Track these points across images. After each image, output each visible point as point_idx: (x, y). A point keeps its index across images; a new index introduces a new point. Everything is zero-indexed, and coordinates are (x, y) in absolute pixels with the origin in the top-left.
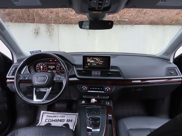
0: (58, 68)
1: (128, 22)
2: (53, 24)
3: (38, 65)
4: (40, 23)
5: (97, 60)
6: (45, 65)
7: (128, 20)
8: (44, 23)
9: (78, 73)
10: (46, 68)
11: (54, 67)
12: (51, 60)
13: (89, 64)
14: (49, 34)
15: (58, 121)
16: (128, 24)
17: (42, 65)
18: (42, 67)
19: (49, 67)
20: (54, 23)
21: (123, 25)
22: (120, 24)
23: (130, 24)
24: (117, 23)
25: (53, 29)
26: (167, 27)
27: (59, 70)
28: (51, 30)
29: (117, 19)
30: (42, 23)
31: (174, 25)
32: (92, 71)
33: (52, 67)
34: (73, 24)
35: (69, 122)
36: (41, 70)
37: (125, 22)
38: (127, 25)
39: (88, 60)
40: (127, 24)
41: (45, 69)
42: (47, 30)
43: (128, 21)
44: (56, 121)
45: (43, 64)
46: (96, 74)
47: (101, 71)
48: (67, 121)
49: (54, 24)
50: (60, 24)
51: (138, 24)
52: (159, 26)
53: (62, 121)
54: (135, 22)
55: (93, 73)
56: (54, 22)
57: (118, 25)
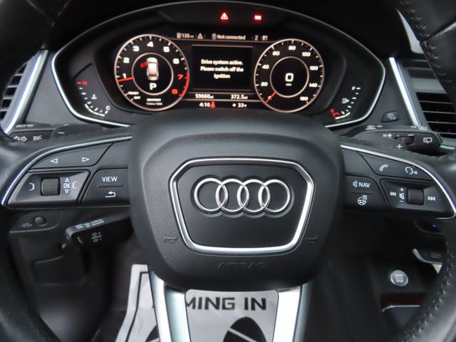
0: (263, 75)
3: (129, 52)
6: (173, 54)
10: (184, 73)
11: (237, 66)
12: (224, 17)
15: (207, 307)
17: (157, 51)
18: (153, 66)
19: (206, 65)
27: (266, 92)
33: (223, 69)
35: (253, 308)
36: (153, 86)
41: (179, 85)
44: (200, 307)
45: (159, 45)
48: (246, 308)
53: (224, 308)
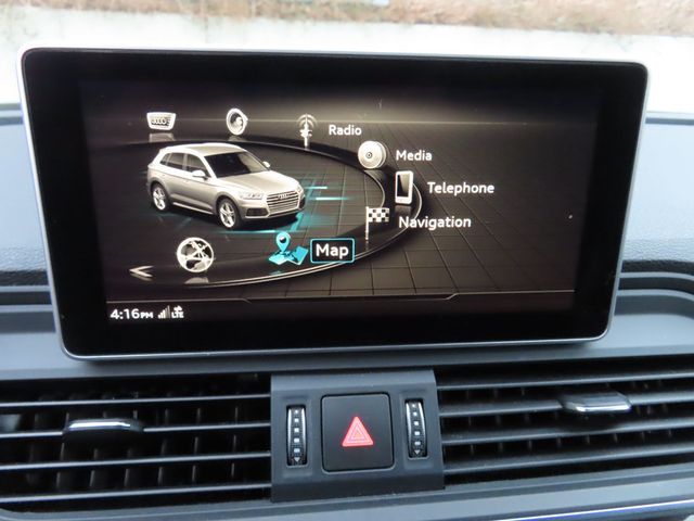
1: (388, 11)
5: (371, 154)
7: (385, 2)
13: (194, 255)
16: (388, 20)
22: (354, 18)
32: (279, 387)
37: (376, 9)
39: (157, 169)
40: (383, 20)
43: (388, 7)
51: (430, 22)
55: (294, 427)
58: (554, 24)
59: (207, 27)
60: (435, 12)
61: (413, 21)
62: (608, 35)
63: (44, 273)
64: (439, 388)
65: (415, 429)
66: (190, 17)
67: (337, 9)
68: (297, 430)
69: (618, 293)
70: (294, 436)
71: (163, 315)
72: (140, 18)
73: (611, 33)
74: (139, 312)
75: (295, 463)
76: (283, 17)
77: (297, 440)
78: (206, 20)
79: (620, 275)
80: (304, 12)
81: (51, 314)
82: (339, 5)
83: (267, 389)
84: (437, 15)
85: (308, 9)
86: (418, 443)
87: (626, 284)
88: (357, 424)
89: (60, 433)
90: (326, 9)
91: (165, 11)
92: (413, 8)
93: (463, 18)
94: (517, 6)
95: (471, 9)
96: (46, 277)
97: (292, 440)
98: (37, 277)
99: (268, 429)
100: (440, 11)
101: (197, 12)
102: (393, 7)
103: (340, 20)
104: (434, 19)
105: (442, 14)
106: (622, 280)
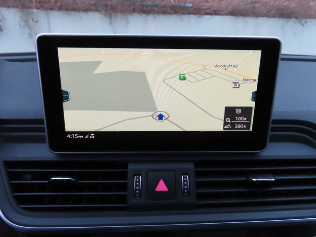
1: (192, 9)
2: (35, 10)
4: (6, 7)
7: (191, 5)
8: (14, 7)
9: (15, 188)
14: (28, 31)
16: (192, 13)
20: (37, 8)
21: (183, 16)
23: (195, 14)
24: (172, 11)
25: (37, 21)
26: (261, 20)
28: (31, 23)
29: (170, 3)
30: (9, 7)
31: (274, 16)
34: (79, 11)
37: (187, 8)
38: (190, 16)
40: (189, 13)
42: (23, 24)
43: (192, 7)
46: (162, 187)
47: (197, 164)
49: (38, 10)
50: (52, 9)
51: (211, 14)
52: (248, 19)
54: (204, 9)
55: (137, 182)
56: (38, 6)
57: (173, 14)
58: (269, 14)
59: (111, 17)
60: (213, 9)
61: (203, 14)
62: (295, 19)
63: (43, 120)
64: (196, 169)
65: (185, 185)
66: (103, 13)
67: (169, 8)
68: (138, 184)
69: (270, 133)
70: (136, 186)
71: (87, 137)
72: (82, 14)
73: (296, 18)
74: (78, 136)
75: (137, 197)
76: (144, 12)
77: (137, 188)
78: (110, 14)
79: (271, 125)
80: (154, 10)
81: (45, 136)
82: (170, 7)
83: (127, 168)
84: (214, 11)
85: (156, 9)
86: (186, 191)
87: (273, 129)
88: (162, 182)
89: (47, 182)
90: (164, 8)
91: (93, 11)
92: (203, 7)
93: (226, 12)
94: (252, 6)
95: (230, 8)
96: (44, 122)
97: (136, 188)
98: (40, 121)
99: (127, 183)
100: (216, 9)
101: (106, 11)
102: (194, 7)
103: (170, 13)
104: (213, 12)
105: (217, 10)
106: (272, 128)
